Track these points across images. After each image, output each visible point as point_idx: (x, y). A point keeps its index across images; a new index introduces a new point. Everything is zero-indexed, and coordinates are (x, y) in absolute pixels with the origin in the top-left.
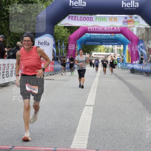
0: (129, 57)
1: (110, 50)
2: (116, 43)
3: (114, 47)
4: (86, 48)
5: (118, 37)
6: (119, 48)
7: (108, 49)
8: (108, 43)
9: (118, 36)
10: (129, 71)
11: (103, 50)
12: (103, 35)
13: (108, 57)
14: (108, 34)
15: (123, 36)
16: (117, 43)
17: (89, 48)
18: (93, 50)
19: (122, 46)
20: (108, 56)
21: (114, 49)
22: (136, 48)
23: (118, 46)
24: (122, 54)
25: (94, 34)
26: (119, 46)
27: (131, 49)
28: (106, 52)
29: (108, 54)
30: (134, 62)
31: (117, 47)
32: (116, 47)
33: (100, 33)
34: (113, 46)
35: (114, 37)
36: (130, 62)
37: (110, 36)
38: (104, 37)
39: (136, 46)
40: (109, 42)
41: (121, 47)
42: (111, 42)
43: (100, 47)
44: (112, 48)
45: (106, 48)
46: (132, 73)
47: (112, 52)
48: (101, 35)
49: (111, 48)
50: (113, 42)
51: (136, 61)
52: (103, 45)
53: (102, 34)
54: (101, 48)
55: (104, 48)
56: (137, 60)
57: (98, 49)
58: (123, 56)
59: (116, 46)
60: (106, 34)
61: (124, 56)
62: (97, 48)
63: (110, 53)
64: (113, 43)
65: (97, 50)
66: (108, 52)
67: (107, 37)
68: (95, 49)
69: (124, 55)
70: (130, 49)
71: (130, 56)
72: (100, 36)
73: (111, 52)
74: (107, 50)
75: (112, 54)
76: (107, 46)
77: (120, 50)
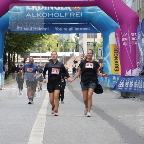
0: (116, 62)
1: (71, 46)
2: (85, 29)
3: (82, 38)
4: (15, 40)
5: (89, 15)
6: (92, 40)
7: (66, 43)
8: (66, 29)
9: (89, 11)
10: (117, 93)
11: (54, 45)
12: (54, 9)
13: (68, 62)
14: (66, 8)
15: (102, 11)
16: (88, 29)
17: (21, 42)
18: (33, 45)
19: (99, 35)
20: (67, 58)
21: (80, 43)
22: (133, 39)
23: (90, 34)
24: (100, 55)
25: (34, 8)
26: (93, 34)
27: (121, 42)
28: (61, 50)
29: (68, 54)
30: (129, 73)
31: (88, 37)
32: (85, 39)
33: (47, 6)
34: (78, 36)
35: (80, 15)
36: (120, 71)
37: (70, 12)
38: (57, 15)
39: (133, 34)
40: (69, 26)
41: (96, 37)
42: (74, 26)
43: (47, 40)
44: (77, 41)
45: (61, 41)
46: (125, 97)
47: (77, 51)
48: (50, 9)
49: (74, 41)
50: (77, 26)
51: (132, 69)
52: (56, 34)
53: (52, 8)
54: (51, 40)
55: (56, 42)
56: (136, 67)
57: (43, 43)
58: (102, 58)
59: (85, 35)
60: (62, 8)
61: (105, 59)
62: (41, 41)
63: (71, 53)
64: (78, 29)
65: (40, 46)
66: (67, 50)
67: (63, 14)
68: (37, 44)
69: (104, 56)
70: (119, 41)
71: (119, 59)
72: (47, 13)
73: (73, 51)
74: (65, 46)
75: (77, 54)
76: (65, 36)
77: (95, 45)
